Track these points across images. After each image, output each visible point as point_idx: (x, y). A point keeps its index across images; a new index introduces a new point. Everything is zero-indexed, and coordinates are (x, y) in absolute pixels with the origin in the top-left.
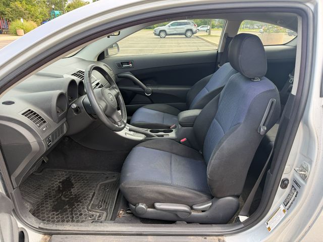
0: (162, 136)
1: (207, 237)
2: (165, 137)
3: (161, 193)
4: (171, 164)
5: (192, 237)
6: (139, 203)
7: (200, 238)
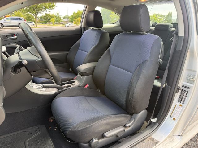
0: (70, 86)
1: (145, 141)
2: (72, 86)
3: (108, 124)
4: (89, 103)
5: (137, 145)
6: (92, 140)
7: (141, 143)
